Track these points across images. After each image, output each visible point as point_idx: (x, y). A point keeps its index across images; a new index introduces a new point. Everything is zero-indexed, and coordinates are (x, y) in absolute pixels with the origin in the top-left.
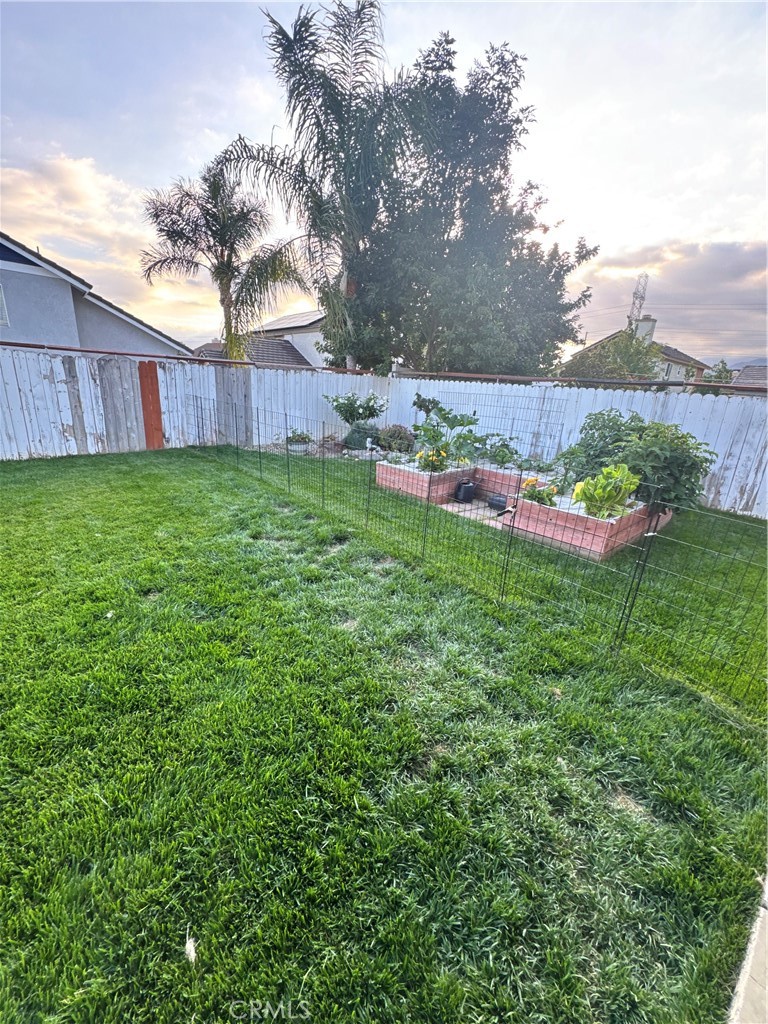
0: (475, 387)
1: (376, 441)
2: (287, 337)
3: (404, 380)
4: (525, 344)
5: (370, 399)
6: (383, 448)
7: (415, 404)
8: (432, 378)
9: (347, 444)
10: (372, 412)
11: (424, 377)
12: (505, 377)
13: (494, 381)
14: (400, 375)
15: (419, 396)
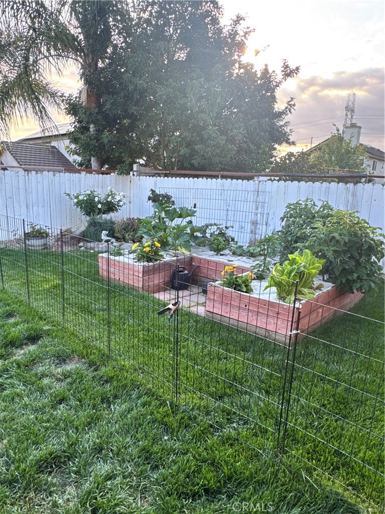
0: (201, 182)
1: (112, 234)
2: (54, 144)
3: (143, 178)
4: (245, 146)
5: (109, 195)
6: (118, 239)
7: (149, 199)
8: (166, 175)
9: (84, 237)
10: (110, 207)
11: (159, 175)
12: (226, 173)
13: (216, 177)
14: (140, 174)
15: (153, 191)
